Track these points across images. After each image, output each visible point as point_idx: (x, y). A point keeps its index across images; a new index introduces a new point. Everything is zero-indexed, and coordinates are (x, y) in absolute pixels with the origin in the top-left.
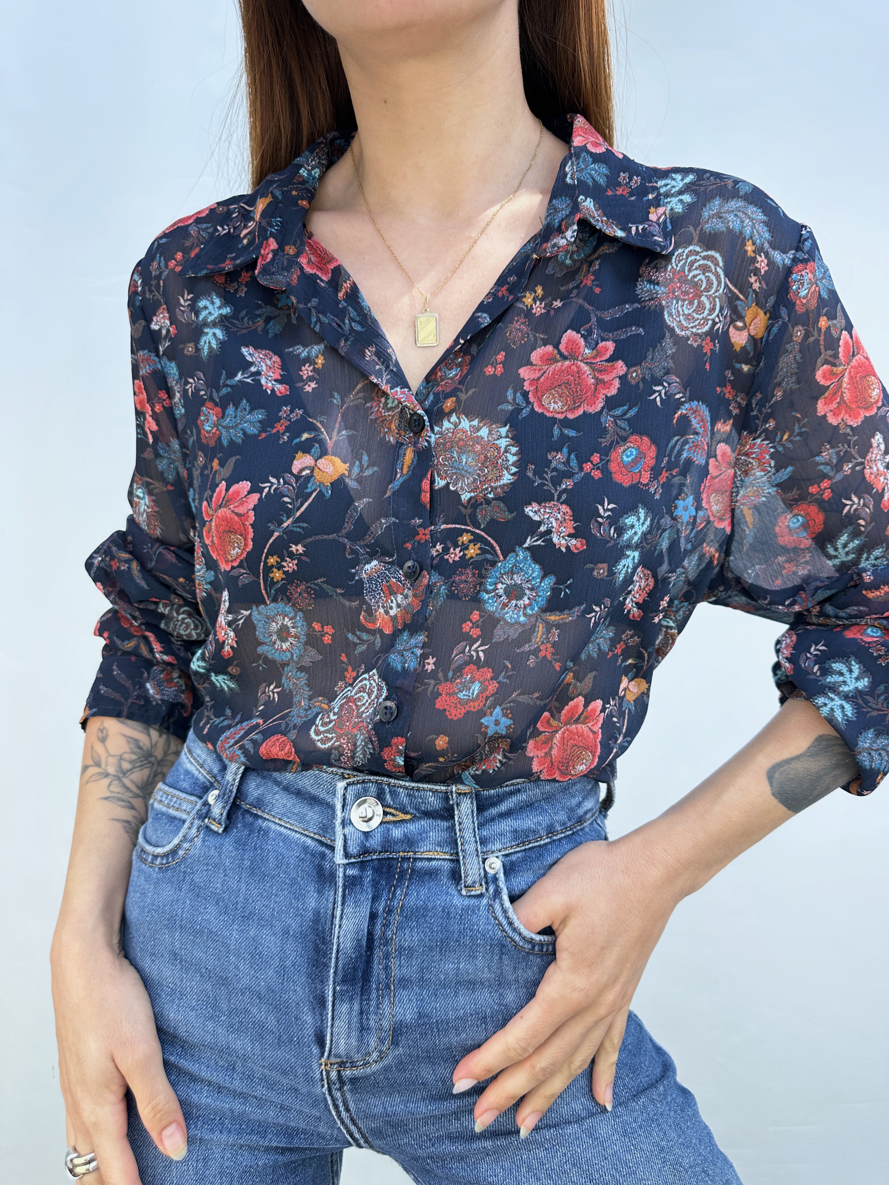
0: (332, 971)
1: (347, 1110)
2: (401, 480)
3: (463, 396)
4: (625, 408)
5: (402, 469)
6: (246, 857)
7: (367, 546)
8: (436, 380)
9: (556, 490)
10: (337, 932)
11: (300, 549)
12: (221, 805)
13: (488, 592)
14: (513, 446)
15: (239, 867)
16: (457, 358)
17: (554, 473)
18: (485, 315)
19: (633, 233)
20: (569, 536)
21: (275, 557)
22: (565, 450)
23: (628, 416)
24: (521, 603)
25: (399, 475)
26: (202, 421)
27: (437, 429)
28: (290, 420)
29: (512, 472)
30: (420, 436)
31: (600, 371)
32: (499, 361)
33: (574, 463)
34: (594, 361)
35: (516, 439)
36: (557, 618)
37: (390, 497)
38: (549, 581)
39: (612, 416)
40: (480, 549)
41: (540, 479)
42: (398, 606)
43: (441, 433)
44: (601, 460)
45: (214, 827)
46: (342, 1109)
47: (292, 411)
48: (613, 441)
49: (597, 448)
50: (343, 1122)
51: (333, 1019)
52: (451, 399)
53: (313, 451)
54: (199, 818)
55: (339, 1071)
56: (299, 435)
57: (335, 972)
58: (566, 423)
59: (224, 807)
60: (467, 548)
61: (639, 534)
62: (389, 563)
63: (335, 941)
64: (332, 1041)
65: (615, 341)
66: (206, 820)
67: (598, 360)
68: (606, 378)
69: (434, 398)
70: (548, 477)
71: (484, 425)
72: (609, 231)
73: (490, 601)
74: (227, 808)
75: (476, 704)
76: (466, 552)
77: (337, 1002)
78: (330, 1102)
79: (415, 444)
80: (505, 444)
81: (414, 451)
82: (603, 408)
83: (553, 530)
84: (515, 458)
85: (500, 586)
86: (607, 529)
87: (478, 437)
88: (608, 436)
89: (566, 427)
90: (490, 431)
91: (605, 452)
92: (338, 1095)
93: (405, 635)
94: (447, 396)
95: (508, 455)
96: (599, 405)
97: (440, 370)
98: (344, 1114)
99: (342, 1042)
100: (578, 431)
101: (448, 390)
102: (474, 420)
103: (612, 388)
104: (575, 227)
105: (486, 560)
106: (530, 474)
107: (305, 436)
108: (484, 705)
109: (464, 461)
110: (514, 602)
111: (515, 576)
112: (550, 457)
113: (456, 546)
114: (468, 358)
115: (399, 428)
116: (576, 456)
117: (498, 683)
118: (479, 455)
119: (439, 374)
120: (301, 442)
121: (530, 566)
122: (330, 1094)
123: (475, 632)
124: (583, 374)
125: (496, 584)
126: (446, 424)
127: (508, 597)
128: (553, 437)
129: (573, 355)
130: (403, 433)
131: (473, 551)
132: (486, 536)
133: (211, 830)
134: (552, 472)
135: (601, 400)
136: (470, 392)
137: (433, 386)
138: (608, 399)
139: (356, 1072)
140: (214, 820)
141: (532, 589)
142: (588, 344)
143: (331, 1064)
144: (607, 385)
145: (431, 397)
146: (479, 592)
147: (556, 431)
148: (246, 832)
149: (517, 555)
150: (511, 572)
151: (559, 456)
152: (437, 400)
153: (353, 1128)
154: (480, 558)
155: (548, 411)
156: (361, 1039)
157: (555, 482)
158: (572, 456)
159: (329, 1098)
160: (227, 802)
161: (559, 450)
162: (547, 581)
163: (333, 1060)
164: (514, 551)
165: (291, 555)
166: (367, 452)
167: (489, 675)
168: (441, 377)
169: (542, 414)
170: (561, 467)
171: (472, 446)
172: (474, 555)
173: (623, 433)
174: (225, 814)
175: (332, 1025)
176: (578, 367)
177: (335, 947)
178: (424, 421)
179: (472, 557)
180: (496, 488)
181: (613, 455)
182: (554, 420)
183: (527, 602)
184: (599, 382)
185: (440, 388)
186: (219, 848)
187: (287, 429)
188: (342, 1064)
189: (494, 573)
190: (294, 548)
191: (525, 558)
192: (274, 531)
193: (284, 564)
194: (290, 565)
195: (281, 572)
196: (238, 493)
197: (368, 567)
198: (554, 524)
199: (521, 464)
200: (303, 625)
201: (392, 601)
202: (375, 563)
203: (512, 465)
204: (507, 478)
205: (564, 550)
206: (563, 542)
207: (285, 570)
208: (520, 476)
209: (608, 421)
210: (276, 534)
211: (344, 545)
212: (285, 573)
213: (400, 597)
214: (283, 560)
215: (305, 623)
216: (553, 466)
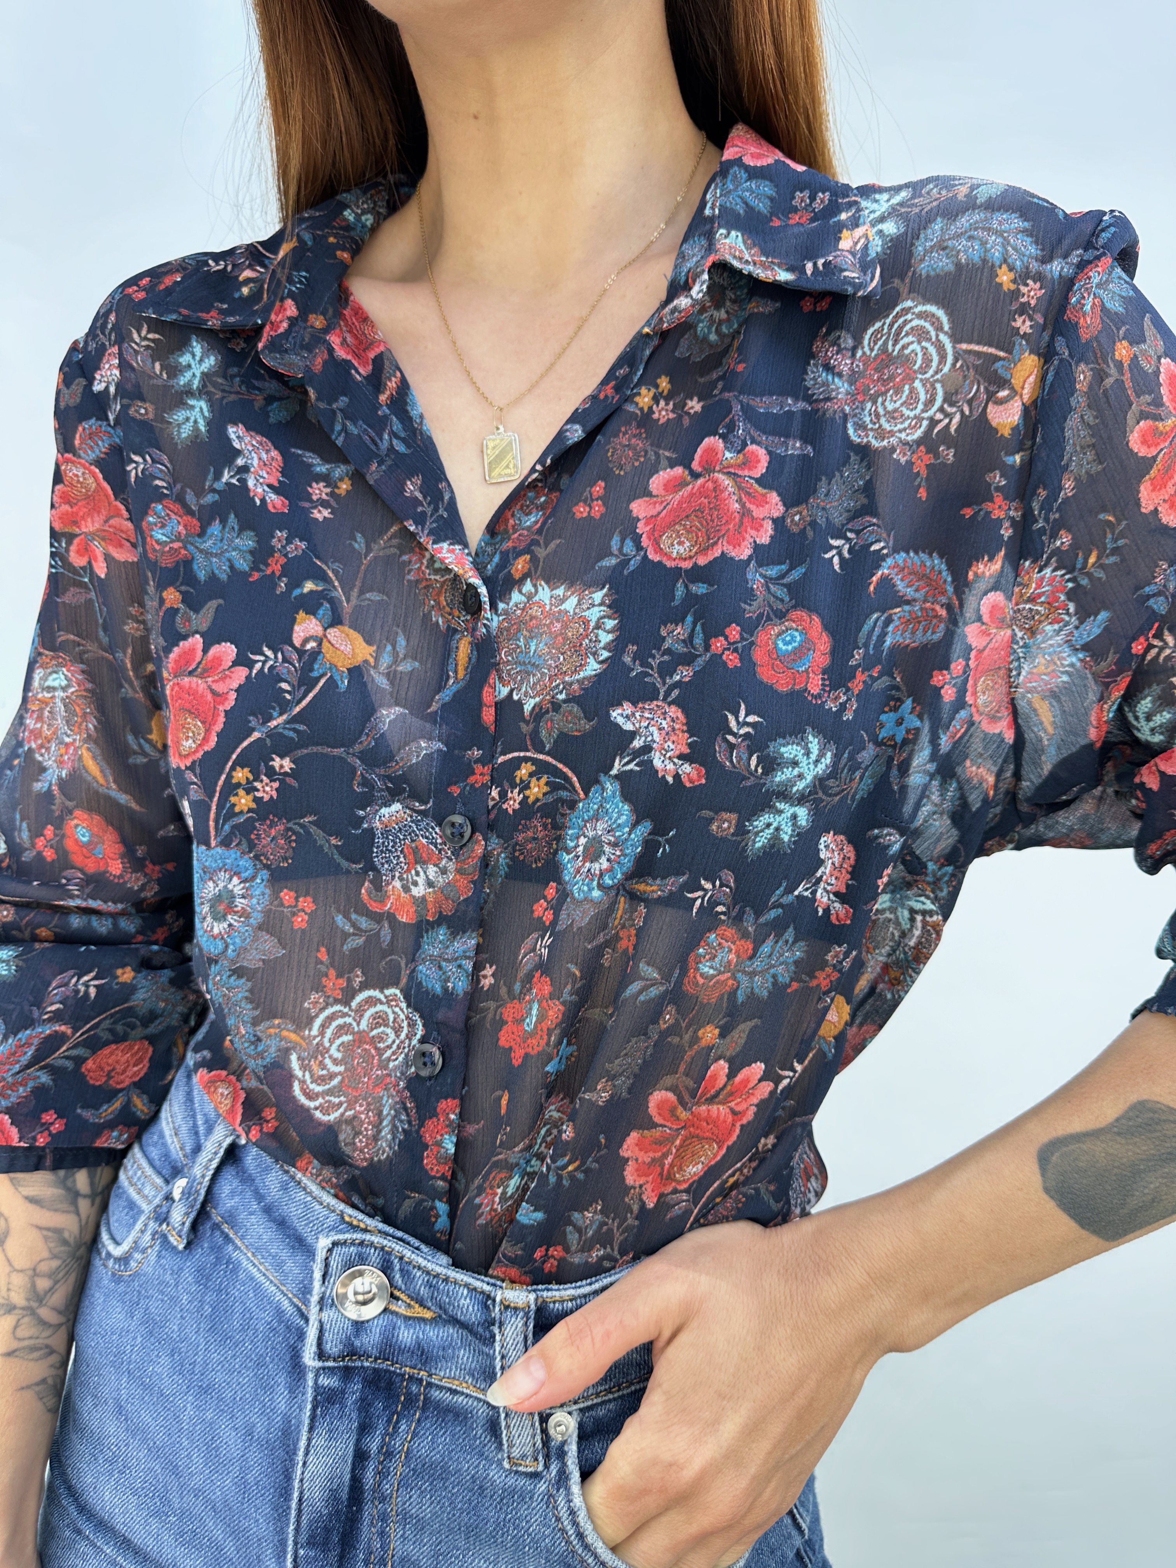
0: (292, 1527)
2: (454, 689)
3: (541, 552)
4: (784, 567)
5: (456, 672)
7: (389, 778)
9: (664, 683)
11: (285, 764)
12: (184, 1209)
14: (610, 617)
16: (538, 497)
17: (666, 658)
18: (577, 427)
19: (809, 272)
21: (246, 770)
22: (688, 620)
23: (788, 579)
24: (596, 867)
25: (451, 681)
26: (149, 524)
27: (501, 606)
28: (286, 556)
29: (601, 658)
30: (478, 618)
31: (748, 494)
32: (596, 495)
33: (700, 642)
34: (739, 473)
35: (616, 607)
37: (436, 712)
38: (644, 829)
39: (762, 576)
40: (547, 784)
41: (641, 666)
43: (506, 612)
44: (742, 638)
45: (173, 1240)
47: (289, 541)
48: (762, 614)
49: (736, 618)
52: (524, 558)
54: (156, 1220)
56: (300, 584)
57: (297, 1530)
58: (694, 574)
60: (530, 783)
61: (809, 778)
62: (419, 812)
65: (769, 452)
66: (164, 1226)
67: (746, 473)
69: (500, 559)
70: (655, 663)
71: (573, 594)
74: (192, 1216)
76: (528, 792)
79: (473, 632)
80: (598, 615)
81: (471, 643)
83: (655, 745)
84: (610, 637)
85: (581, 840)
87: (560, 611)
88: (755, 604)
89: (694, 582)
90: (579, 600)
91: (748, 624)
93: (442, 933)
94: (519, 554)
95: (600, 632)
100: (709, 584)
101: (522, 546)
102: (555, 584)
105: (557, 799)
106: (627, 659)
107: (309, 586)
109: (533, 649)
110: (587, 865)
111: (595, 825)
112: (660, 633)
113: (514, 786)
115: (451, 604)
116: (704, 627)
117: (563, 1004)
118: (556, 637)
119: (511, 521)
121: (617, 807)
125: (578, 838)
126: (516, 597)
130: (457, 614)
131: (537, 789)
132: (555, 763)
133: (169, 1242)
134: (662, 655)
136: (552, 545)
137: (502, 541)
138: (757, 548)
140: (174, 1229)
142: (730, 445)
145: (497, 558)
147: (679, 590)
149: (603, 789)
151: (679, 629)
152: (505, 561)
154: (548, 799)
155: (669, 558)
157: (666, 671)
158: (698, 629)
161: (679, 620)
162: (639, 830)
164: (598, 782)
165: (271, 773)
166: (404, 632)
169: (660, 563)
170: (679, 647)
171: (549, 625)
172: (540, 796)
173: (779, 605)
174: (188, 1224)
176: (715, 482)
179: (536, 799)
180: (572, 684)
181: (759, 637)
182: (677, 572)
183: (605, 865)
185: (510, 544)
186: (177, 1274)
187: (284, 571)
189: (575, 819)
190: (277, 762)
191: (614, 794)
192: (253, 730)
193: (257, 784)
194: (268, 789)
195: (250, 797)
196: (218, 660)
197: (384, 811)
198: (657, 737)
199: (617, 647)
200: (263, 894)
201: (417, 874)
202: (397, 806)
203: (604, 648)
204: (592, 667)
205: (670, 779)
206: (670, 767)
207: (258, 794)
208: (613, 665)
209: (756, 579)
210: (256, 735)
211: (354, 770)
212: (256, 800)
213: (432, 871)
214: (257, 778)
215: (267, 891)
216: (666, 645)
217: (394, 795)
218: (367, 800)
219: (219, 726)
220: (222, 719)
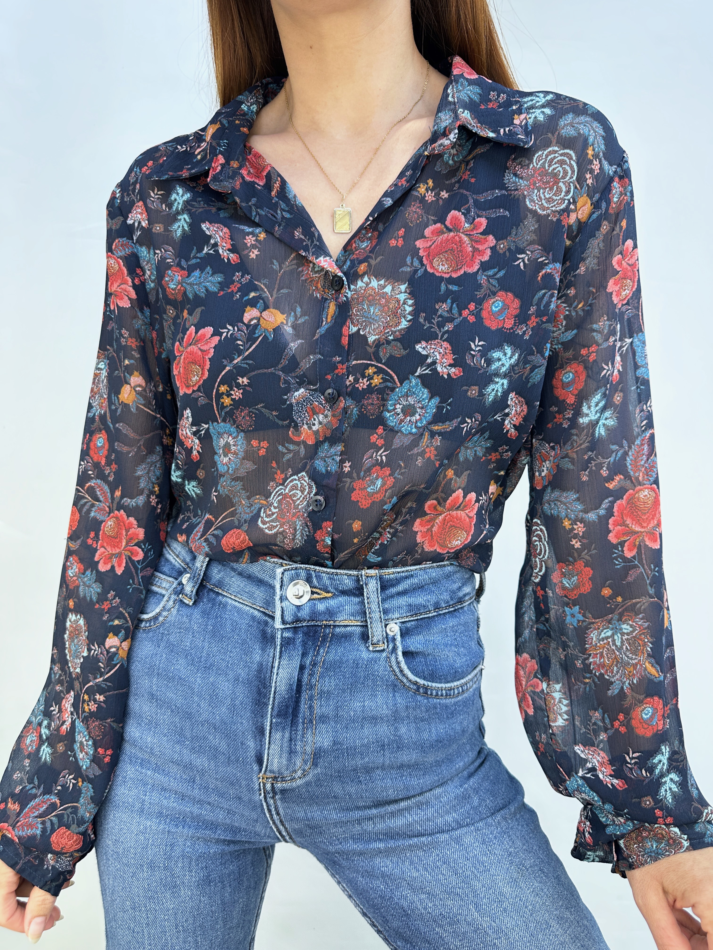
0: (270, 707)
1: (278, 814)
2: (327, 327)
3: (373, 262)
4: (496, 270)
5: (327, 318)
6: (210, 623)
7: (297, 377)
8: (352, 250)
9: (440, 331)
10: (275, 678)
11: (245, 380)
12: (192, 585)
13: (389, 412)
14: (410, 299)
15: (204, 630)
16: (367, 234)
17: (440, 319)
18: (389, 199)
19: (502, 134)
20: (449, 366)
21: (225, 386)
22: (449, 301)
23: (498, 276)
24: (414, 419)
25: (324, 323)
26: (167, 281)
27: (352, 287)
28: (241, 283)
29: (408, 319)
30: (340, 293)
31: (476, 242)
32: (400, 235)
33: (455, 311)
34: (472, 233)
35: (412, 294)
36: (440, 427)
37: (318, 339)
38: (436, 401)
39: (485, 276)
40: (382, 378)
41: (429, 323)
42: (320, 423)
43: (355, 290)
44: (476, 308)
45: (186, 601)
46: (274, 812)
47: (242, 276)
48: (486, 294)
49: (473, 299)
50: (274, 823)
51: (269, 743)
52: (364, 264)
53: (258, 305)
54: (175, 594)
55: (272, 784)
56: (248, 294)
57: (272, 708)
58: (451, 281)
59: (194, 586)
60: (372, 378)
61: (507, 365)
62: (313, 390)
63: (273, 685)
64: (268, 760)
65: (487, 218)
66: (180, 596)
67: (475, 232)
68: (481, 247)
69: (351, 263)
70: (435, 321)
71: (389, 284)
72: (482, 134)
73: (391, 418)
74: (196, 587)
75: (379, 495)
76: (372, 381)
77: (273, 731)
78: (265, 807)
79: (336, 299)
80: (404, 298)
81: (336, 305)
82: (479, 270)
83: (438, 361)
84: (411, 309)
85: (398, 406)
86: (479, 359)
87: (383, 293)
88: (483, 290)
89: (450, 284)
90: (393, 288)
91: (480, 302)
92: (271, 802)
93: (326, 445)
94: (361, 262)
95: (406, 306)
96: (476, 267)
97: (355, 242)
98: (275, 816)
99: (276, 760)
100: (459, 286)
101: (361, 258)
102: (381, 280)
103: (485, 255)
104: (457, 131)
105: (387, 387)
106: (421, 320)
107: (252, 295)
108: (385, 496)
109: (372, 311)
110: (408, 418)
111: (409, 398)
112: (437, 307)
113: (363, 377)
114: (376, 233)
115: (324, 287)
116: (457, 305)
117: (395, 478)
118: (384, 307)
119: (354, 245)
120: (249, 299)
121: (421, 390)
122: (266, 801)
123: (380, 442)
124: (464, 243)
125: (395, 405)
126: (360, 283)
127: (404, 414)
128: (440, 291)
129: (456, 227)
130: (327, 291)
131: (377, 381)
132: (386, 369)
133: (184, 603)
134: (438, 318)
135: (476, 263)
136: (378, 259)
137: (349, 255)
138: (482, 264)
139: (285, 785)
140: (186, 596)
141: (422, 408)
142: (467, 220)
143: (267, 778)
144: (482, 253)
145: (348, 263)
146: (382, 412)
147: (443, 287)
148: (210, 605)
149: (410, 382)
150: (407, 395)
151: (444, 305)
152: (353, 265)
153: (281, 827)
154: (382, 386)
155: (438, 271)
156: (289, 760)
157: (441, 325)
158: (454, 306)
159: (264, 804)
160: (196, 583)
161: (444, 301)
162: (433, 401)
163: (269, 775)
164: (408, 379)
165: (238, 386)
166: (300, 305)
167: (388, 473)
168: (355, 248)
169: (433, 273)
170: (446, 314)
171: (379, 300)
172: (378, 384)
173: (493, 289)
174: (194, 591)
175: (269, 748)
176: (460, 238)
177: (273, 689)
178: (343, 281)
179: (376, 385)
180: (395, 332)
181: (485, 305)
182: (441, 279)
183: (418, 417)
184: (475, 250)
185: (355, 256)
186: (189, 617)
187: (239, 290)
188: (275, 778)
189: (394, 396)
190: (240, 380)
191: (417, 384)
192: (226, 366)
193: (232, 392)
194: (237, 394)
195: (229, 399)
196: (204, 335)
197: (296, 394)
198: (438, 357)
199: (415, 313)
200: (243, 443)
201: (315, 420)
202: (302, 390)
203: (408, 314)
204: (404, 324)
205: (446, 376)
206: (445, 370)
207: (233, 397)
208: (414, 322)
209: (482, 279)
210: (228, 368)
211: (280, 377)
212: (232, 399)
213: (321, 417)
214: (231, 389)
215: (244, 442)
216: (439, 313)
217: (300, 385)
218: (288, 390)
219: (208, 366)
220: (208, 363)
